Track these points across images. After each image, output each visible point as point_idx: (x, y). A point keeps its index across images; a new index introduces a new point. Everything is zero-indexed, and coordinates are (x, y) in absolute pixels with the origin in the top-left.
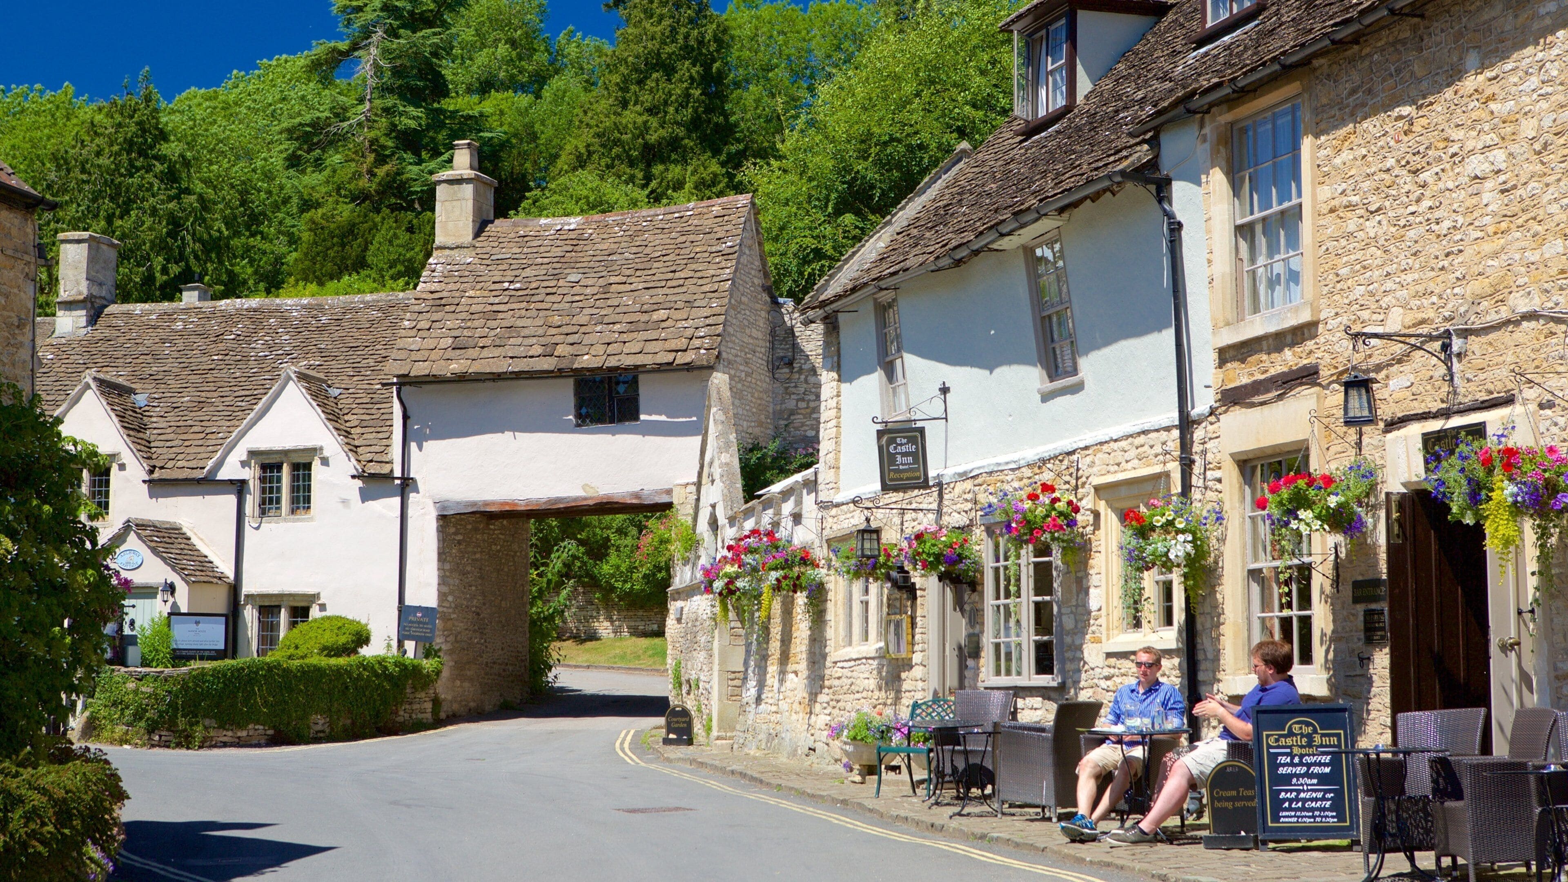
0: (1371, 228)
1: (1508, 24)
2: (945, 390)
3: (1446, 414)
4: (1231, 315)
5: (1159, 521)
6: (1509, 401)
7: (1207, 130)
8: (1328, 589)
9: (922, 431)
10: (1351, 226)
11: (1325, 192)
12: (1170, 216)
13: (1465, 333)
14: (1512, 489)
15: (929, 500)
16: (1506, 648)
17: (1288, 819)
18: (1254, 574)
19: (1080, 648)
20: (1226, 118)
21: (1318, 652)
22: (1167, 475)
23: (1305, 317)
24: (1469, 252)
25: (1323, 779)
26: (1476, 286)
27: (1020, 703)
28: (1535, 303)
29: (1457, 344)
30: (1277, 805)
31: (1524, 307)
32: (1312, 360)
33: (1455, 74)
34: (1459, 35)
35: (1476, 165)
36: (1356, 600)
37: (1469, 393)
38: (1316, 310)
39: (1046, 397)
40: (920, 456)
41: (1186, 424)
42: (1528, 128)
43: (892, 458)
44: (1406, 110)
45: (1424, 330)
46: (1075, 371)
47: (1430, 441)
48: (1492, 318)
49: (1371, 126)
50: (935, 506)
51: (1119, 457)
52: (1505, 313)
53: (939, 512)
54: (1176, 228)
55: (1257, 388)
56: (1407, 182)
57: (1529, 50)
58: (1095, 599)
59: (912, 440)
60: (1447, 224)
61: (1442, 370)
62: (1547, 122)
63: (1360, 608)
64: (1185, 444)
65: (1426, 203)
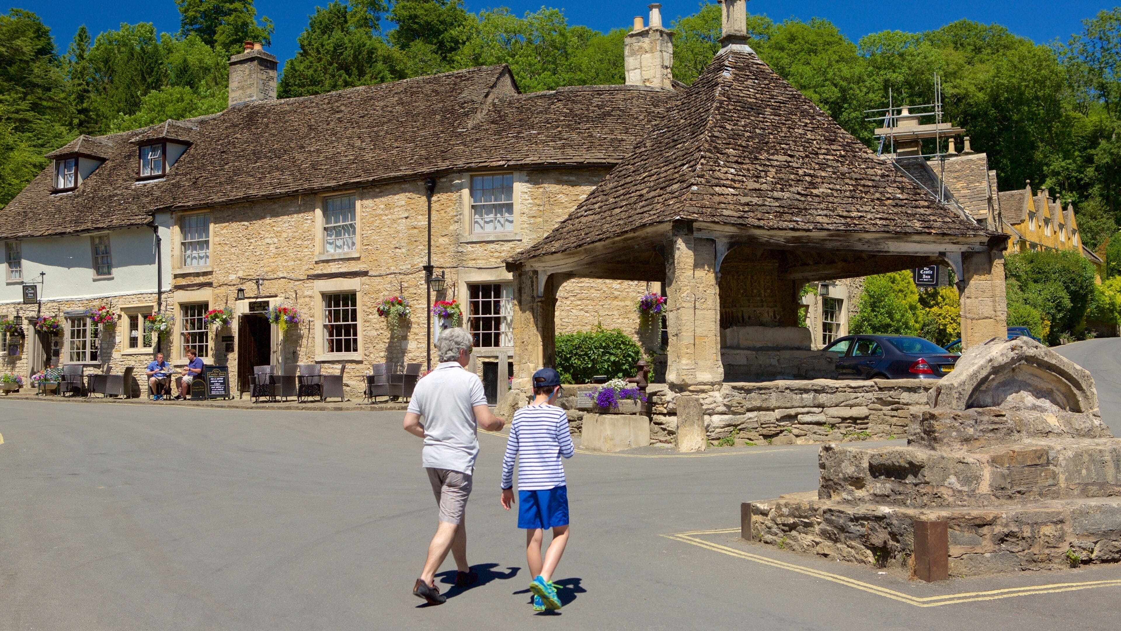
0: (233, 250)
1: (280, 210)
2: (43, 274)
3: (257, 298)
4: (179, 266)
5: (158, 319)
6: (276, 296)
7: (174, 216)
8: (214, 337)
9: (36, 286)
10: (226, 249)
11: (217, 239)
12: (157, 236)
13: (263, 280)
14: (285, 317)
15: (36, 307)
16: (274, 352)
17: (213, 393)
18: (182, 334)
19: (111, 353)
20: (180, 214)
21: (210, 353)
22: (153, 306)
23: (210, 270)
24: (265, 261)
25: (221, 383)
26: (268, 269)
27: (85, 369)
28: (285, 275)
29: (261, 282)
30: (211, 390)
31: (281, 275)
32: (210, 281)
33: (263, 217)
34: (264, 209)
35: (268, 241)
36: (223, 341)
37: (262, 293)
38: (213, 268)
39: (94, 280)
40: (35, 294)
41: (160, 293)
42: (285, 235)
43: (27, 294)
44: (246, 223)
45: (250, 277)
46: (110, 274)
47: (250, 303)
48: (272, 277)
49: (235, 225)
50: (37, 309)
51: (130, 300)
52: (276, 276)
53: (39, 311)
54: (159, 240)
55: (189, 286)
56: (245, 241)
57: (286, 217)
58: (118, 339)
59: (33, 289)
60: (258, 253)
61: (256, 287)
62: (290, 235)
63: (224, 343)
64: (159, 298)
65: (251, 247)
